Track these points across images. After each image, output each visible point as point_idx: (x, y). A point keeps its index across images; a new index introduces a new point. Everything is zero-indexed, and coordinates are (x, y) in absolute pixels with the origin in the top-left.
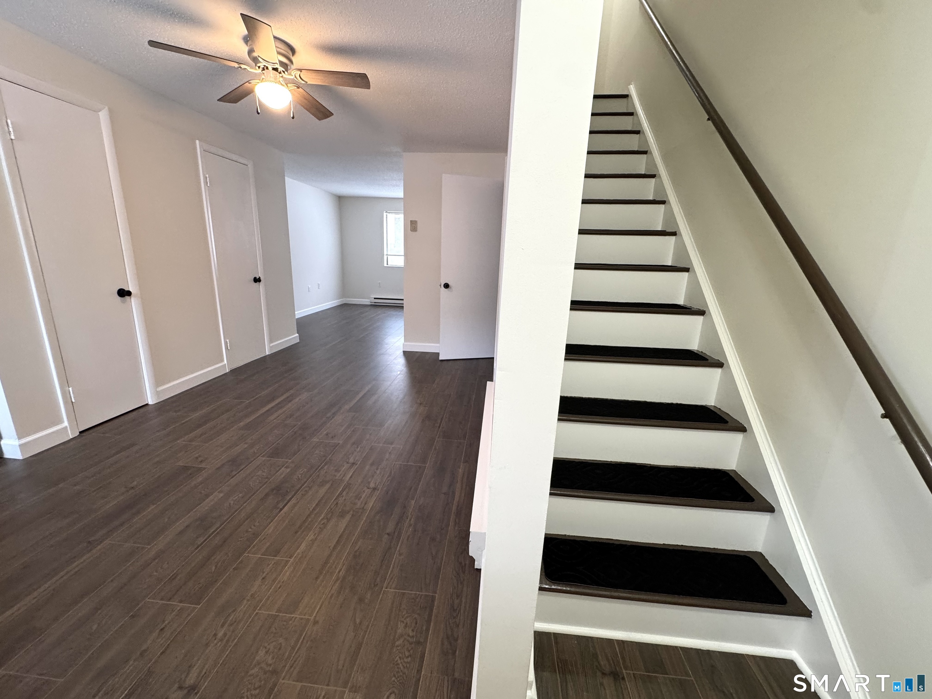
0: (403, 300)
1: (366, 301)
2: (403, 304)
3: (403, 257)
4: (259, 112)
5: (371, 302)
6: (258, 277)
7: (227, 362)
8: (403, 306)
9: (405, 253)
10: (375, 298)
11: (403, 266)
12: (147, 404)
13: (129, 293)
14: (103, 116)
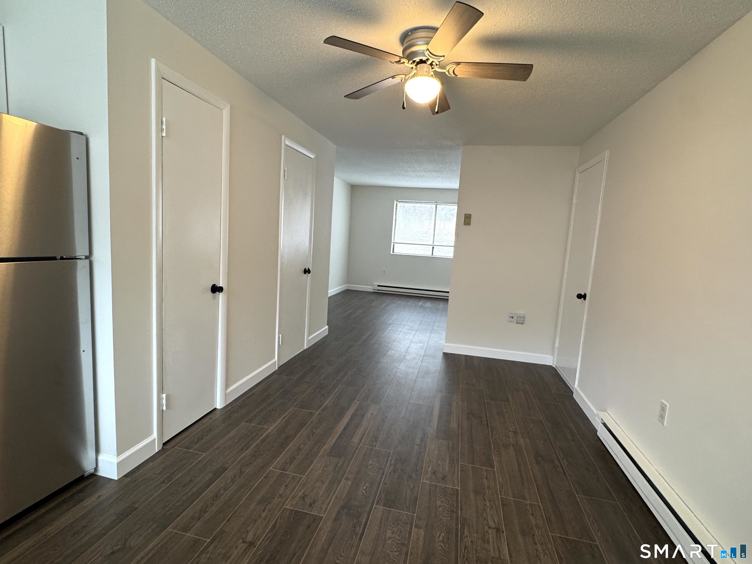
0: (448, 292)
1: (369, 288)
2: (448, 297)
3: (453, 248)
4: (405, 107)
5: (374, 290)
6: (307, 269)
7: (278, 358)
8: (448, 299)
9: (455, 245)
10: (378, 286)
11: (452, 258)
12: (215, 408)
13: (220, 289)
14: (226, 114)
